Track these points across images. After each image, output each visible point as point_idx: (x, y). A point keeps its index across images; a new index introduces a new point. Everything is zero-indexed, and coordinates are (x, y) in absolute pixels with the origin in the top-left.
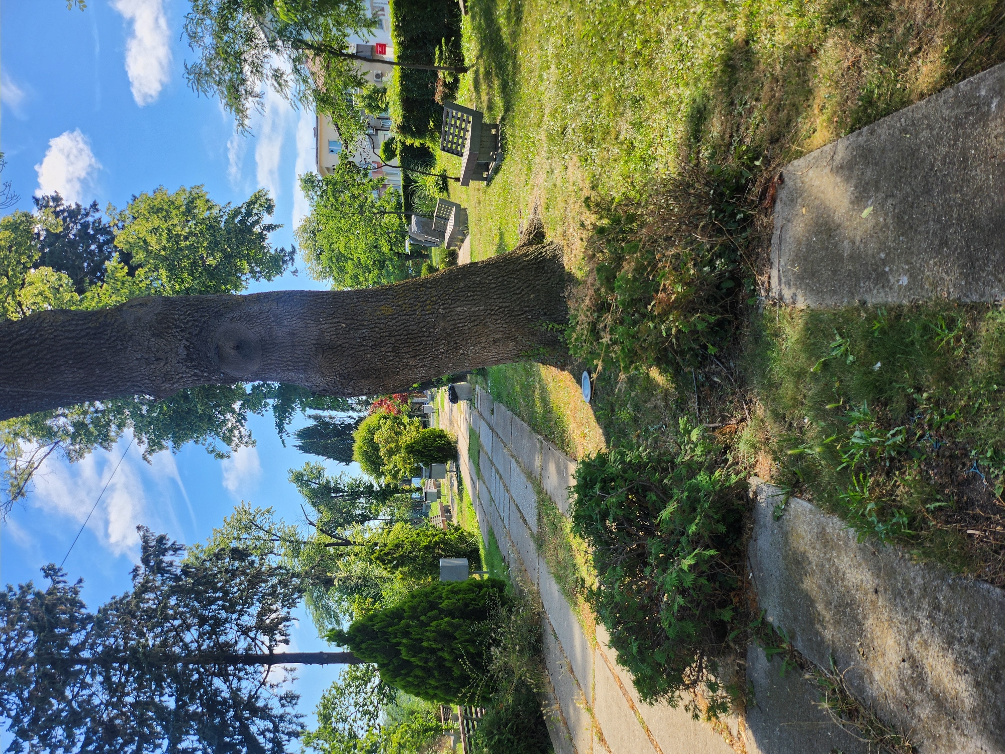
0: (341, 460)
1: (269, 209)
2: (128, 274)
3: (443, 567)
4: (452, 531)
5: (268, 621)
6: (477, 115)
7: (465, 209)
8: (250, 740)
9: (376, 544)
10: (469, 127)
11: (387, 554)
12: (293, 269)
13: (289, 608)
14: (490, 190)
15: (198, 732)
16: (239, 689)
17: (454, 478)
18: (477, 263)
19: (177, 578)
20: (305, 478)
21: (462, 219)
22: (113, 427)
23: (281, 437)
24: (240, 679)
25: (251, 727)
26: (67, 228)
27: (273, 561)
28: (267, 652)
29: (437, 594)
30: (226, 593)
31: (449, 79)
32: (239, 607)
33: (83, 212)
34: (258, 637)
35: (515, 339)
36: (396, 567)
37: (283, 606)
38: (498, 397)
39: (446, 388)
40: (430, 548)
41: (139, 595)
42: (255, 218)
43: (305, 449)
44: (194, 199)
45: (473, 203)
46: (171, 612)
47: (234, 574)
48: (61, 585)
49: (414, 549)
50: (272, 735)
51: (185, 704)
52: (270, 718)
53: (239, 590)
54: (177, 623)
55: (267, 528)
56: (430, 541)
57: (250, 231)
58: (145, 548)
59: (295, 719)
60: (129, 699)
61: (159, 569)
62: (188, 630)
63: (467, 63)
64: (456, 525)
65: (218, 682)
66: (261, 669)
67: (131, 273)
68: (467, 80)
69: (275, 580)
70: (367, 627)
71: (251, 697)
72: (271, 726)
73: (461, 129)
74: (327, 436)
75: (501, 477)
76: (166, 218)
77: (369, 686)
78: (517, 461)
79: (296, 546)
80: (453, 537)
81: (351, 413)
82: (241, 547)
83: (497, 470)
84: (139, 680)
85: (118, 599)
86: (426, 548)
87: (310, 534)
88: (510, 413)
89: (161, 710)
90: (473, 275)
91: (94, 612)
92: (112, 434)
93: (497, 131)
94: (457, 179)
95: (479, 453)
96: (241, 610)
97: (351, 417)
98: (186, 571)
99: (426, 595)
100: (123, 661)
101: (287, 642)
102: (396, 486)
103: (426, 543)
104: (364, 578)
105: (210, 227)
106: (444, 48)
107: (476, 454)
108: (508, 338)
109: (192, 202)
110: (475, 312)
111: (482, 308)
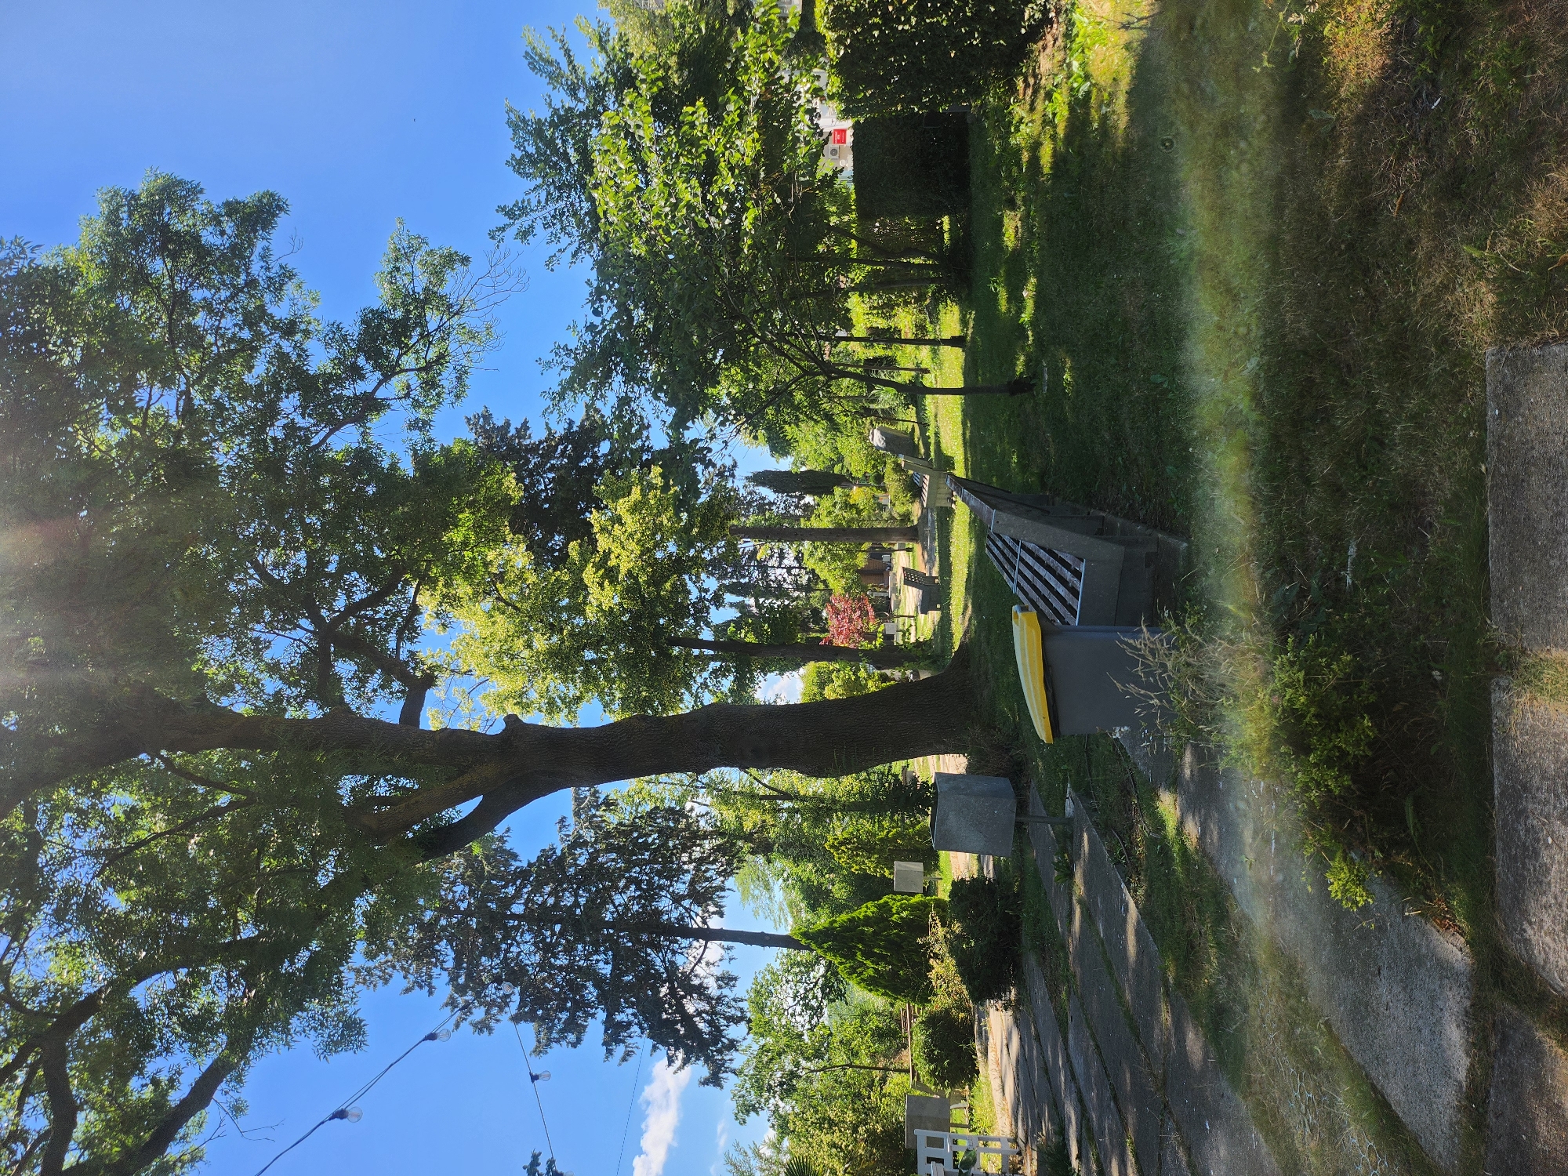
3: (899, 870)
5: (701, 890)
8: (687, 1019)
13: (725, 877)
25: (687, 1006)
28: (702, 925)
33: (512, 431)
34: (691, 906)
41: (569, 850)
50: (709, 1018)
51: (620, 974)
52: (706, 998)
58: (577, 799)
59: (733, 1003)
66: (695, 944)
71: (686, 973)
101: (721, 914)
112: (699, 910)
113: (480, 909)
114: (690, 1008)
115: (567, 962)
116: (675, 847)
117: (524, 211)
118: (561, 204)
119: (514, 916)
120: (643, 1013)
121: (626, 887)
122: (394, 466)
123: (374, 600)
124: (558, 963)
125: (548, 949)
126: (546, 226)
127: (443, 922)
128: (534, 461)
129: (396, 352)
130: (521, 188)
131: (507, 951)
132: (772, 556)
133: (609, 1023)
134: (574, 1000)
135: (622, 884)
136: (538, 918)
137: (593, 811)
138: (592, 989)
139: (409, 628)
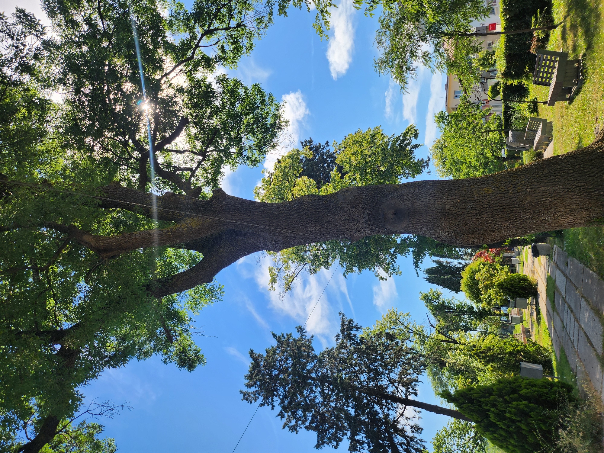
0: (453, 290)
1: (416, 135)
2: (341, 178)
3: (523, 368)
4: (531, 345)
5: (405, 379)
6: (563, 56)
7: (551, 123)
8: (393, 446)
9: (474, 346)
10: (556, 65)
11: (482, 352)
12: (428, 171)
13: (417, 374)
14: (572, 106)
16: (388, 415)
17: (534, 309)
18: (559, 156)
19: (358, 344)
20: (430, 298)
21: (547, 130)
22: (331, 258)
23: (416, 270)
24: (389, 409)
25: (394, 439)
26: (315, 156)
27: (409, 344)
28: (404, 397)
29: (517, 384)
30: (383, 358)
31: (542, 36)
32: (389, 367)
33: (322, 147)
34: (399, 387)
35: (588, 209)
36: (487, 362)
37: (414, 372)
38: (573, 254)
39: (530, 246)
40: (514, 354)
41: (338, 349)
42: (408, 141)
43: (431, 280)
44: (375, 134)
45: (557, 117)
46: (354, 362)
47: (386, 347)
48: (304, 337)
49: (501, 352)
50: (406, 447)
51: (359, 415)
52: (405, 437)
53: (389, 357)
54: (357, 368)
55: (406, 325)
56: (514, 350)
57: (404, 149)
58: (343, 324)
59: (419, 442)
60: (333, 404)
61: (349, 337)
62: (362, 374)
63: (556, 22)
64: (534, 341)
65: (377, 407)
66: (400, 406)
67: (342, 177)
68: (556, 34)
69: (410, 356)
70: (467, 395)
71: (395, 421)
72: (406, 442)
73: (549, 67)
74: (444, 274)
75: (572, 311)
76: (360, 146)
77: (467, 436)
78: (587, 301)
79: (423, 339)
80: (532, 349)
81: (460, 261)
82: (391, 333)
83: (569, 307)
84: (337, 394)
85: (329, 349)
86: (510, 353)
87: (432, 333)
88: (581, 265)
89: (347, 415)
90: (555, 164)
91: (318, 354)
92: (330, 262)
93: (579, 64)
94: (545, 103)
95: (554, 293)
96: (390, 369)
97: (460, 263)
98: (362, 340)
99: (510, 383)
100: (330, 384)
101: (416, 394)
102: (489, 310)
103: (511, 350)
104: (466, 366)
105: (383, 149)
106: (539, 16)
107: (552, 294)
108: (582, 208)
109: (374, 136)
110: (555, 190)
111: (561, 187)
112: (404, 389)
120: (370, 438)
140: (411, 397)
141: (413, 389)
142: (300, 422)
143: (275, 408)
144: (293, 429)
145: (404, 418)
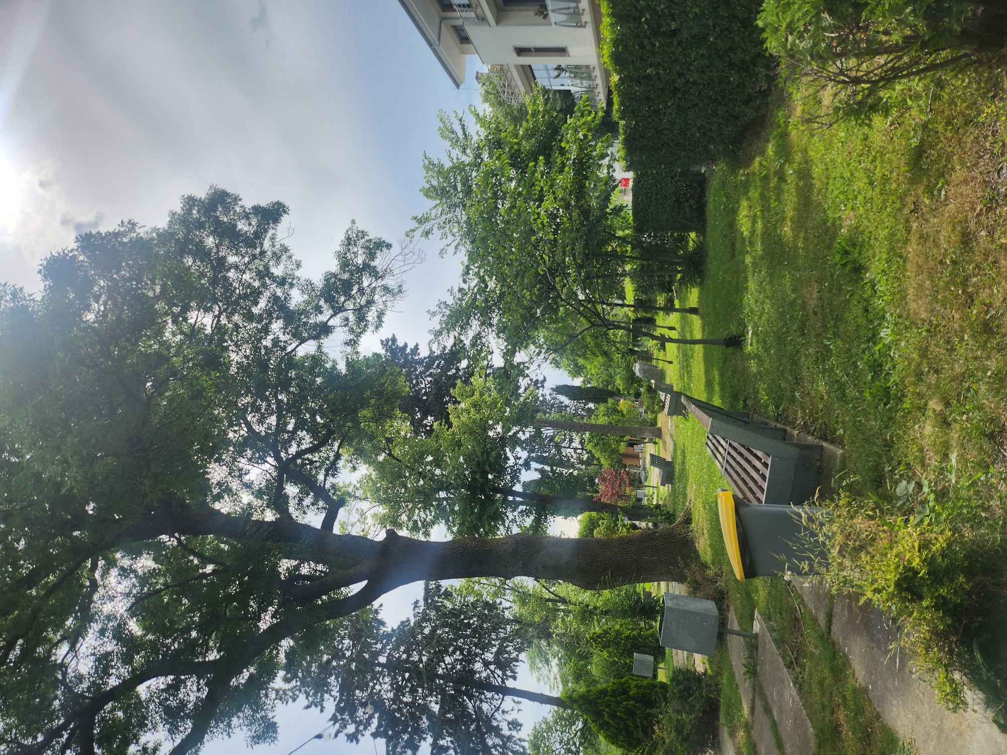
3: (635, 660)
5: (502, 659)
8: (487, 749)
9: (587, 606)
13: (519, 652)
15: (450, 735)
16: (480, 708)
19: (444, 615)
24: (481, 701)
25: (488, 740)
28: (501, 684)
33: (408, 350)
34: (495, 670)
50: (501, 750)
51: (444, 712)
52: (501, 736)
59: (518, 742)
66: (496, 696)
71: (488, 717)
72: (501, 743)
77: (573, 727)
91: (389, 630)
99: (621, 684)
101: (515, 678)
104: (577, 637)
112: (500, 673)
113: (359, 658)
114: (490, 742)
115: (410, 700)
116: (487, 628)
117: (427, 219)
118: (449, 216)
119: (380, 665)
120: (458, 742)
121: (454, 652)
122: (334, 367)
123: (313, 449)
124: (405, 699)
125: (398, 690)
126: (440, 228)
127: (334, 663)
128: (420, 369)
129: (342, 299)
130: (428, 205)
131: (373, 688)
132: (565, 440)
133: (434, 745)
134: (413, 727)
135: (451, 649)
136: (394, 666)
137: (436, 598)
138: (425, 720)
139: (332, 469)
140: (510, 683)
141: (512, 671)
142: (361, 728)
143: (325, 711)
144: (353, 738)
145: (500, 712)
